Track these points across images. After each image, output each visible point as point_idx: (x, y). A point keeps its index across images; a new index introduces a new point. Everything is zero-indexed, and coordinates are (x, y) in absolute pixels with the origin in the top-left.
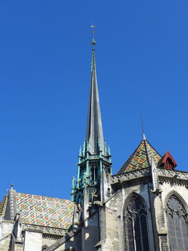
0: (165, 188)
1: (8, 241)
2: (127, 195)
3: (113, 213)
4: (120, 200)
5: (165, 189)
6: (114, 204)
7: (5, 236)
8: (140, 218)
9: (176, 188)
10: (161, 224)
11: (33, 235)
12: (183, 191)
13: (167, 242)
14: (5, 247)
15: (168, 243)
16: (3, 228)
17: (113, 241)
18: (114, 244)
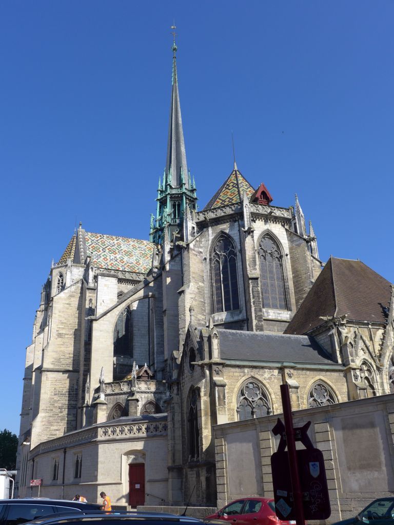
0: (258, 226)
1: (78, 287)
2: (215, 235)
3: (198, 254)
4: (206, 240)
6: (200, 245)
7: (75, 281)
8: (228, 260)
9: (271, 226)
10: (252, 267)
11: (107, 280)
12: (278, 230)
13: (258, 286)
14: (75, 294)
15: (259, 288)
16: (73, 273)
17: (198, 285)
18: (198, 289)
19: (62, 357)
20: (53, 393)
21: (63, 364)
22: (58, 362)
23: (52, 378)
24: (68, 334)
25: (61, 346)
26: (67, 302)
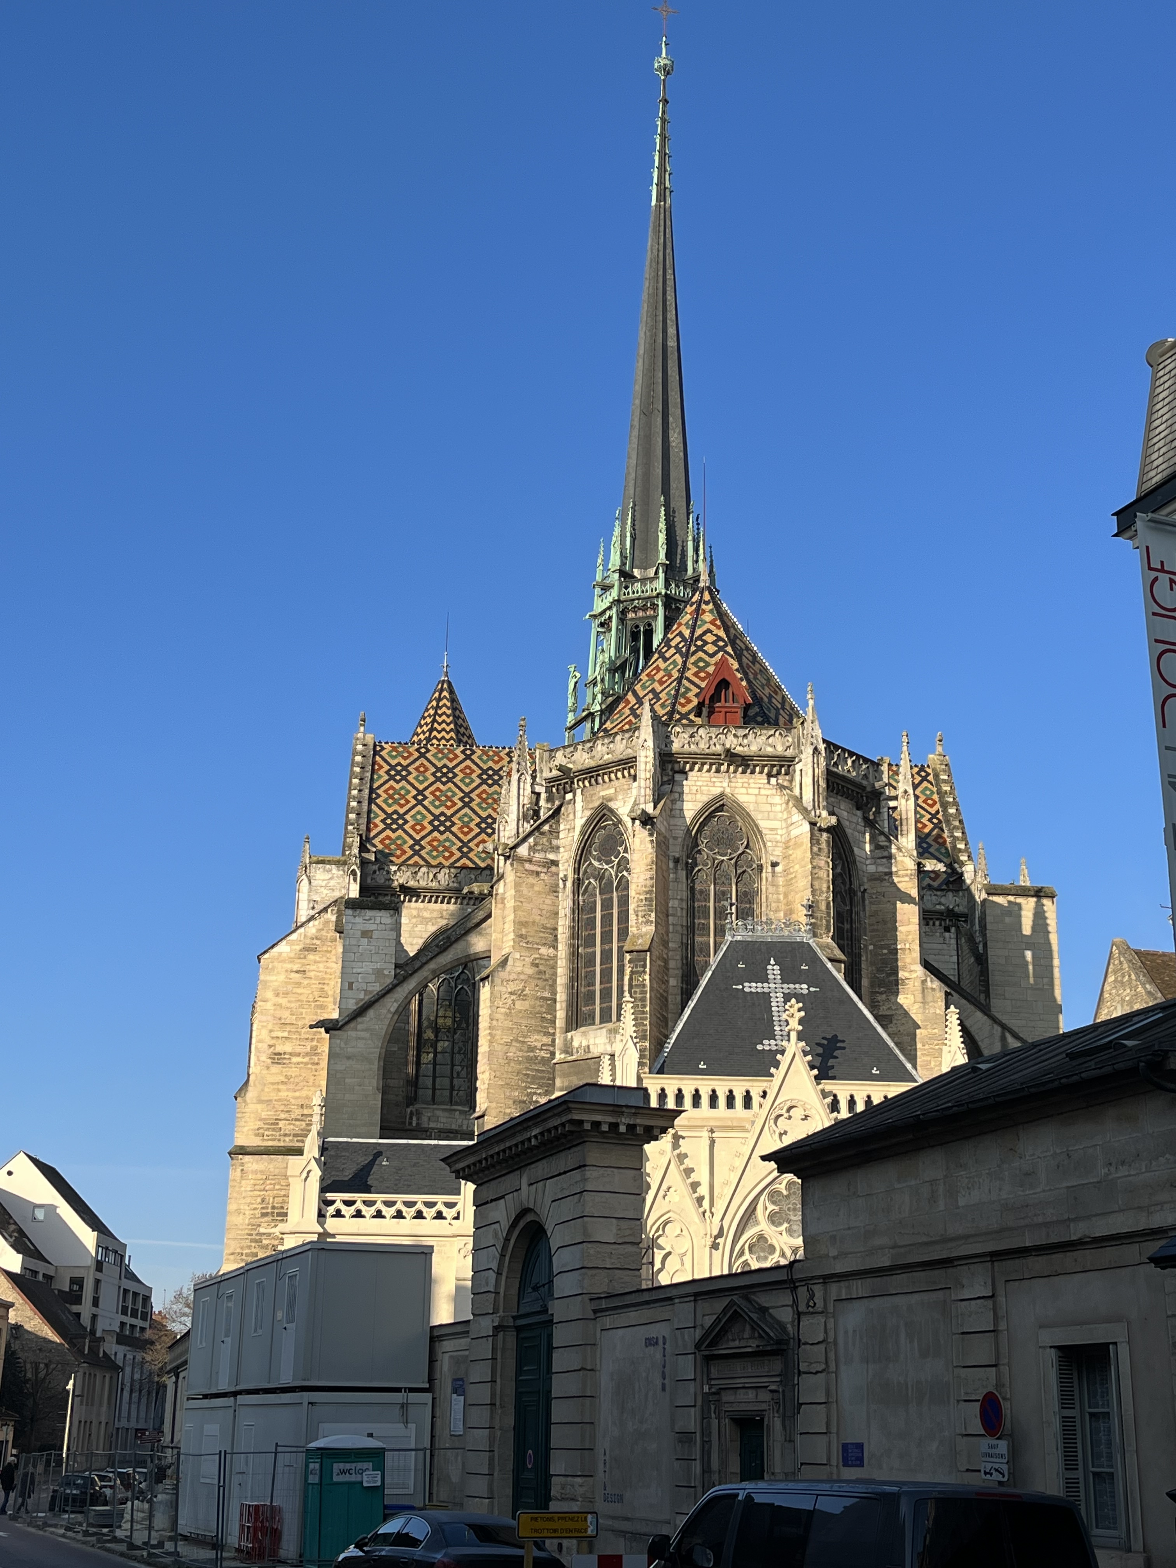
0: (695, 788)
1: (327, 922)
2: (588, 813)
3: (545, 870)
4: (568, 827)
5: (694, 792)
6: (551, 843)
7: (319, 907)
8: (615, 884)
9: (733, 784)
10: (644, 916)
11: (367, 918)
12: (756, 791)
13: (644, 972)
14: (318, 942)
15: (647, 977)
16: (314, 883)
17: (537, 956)
18: (537, 965)
19: (283, 1116)
20: (257, 1213)
21: (285, 1135)
22: (274, 1130)
23: (255, 1172)
24: (299, 1055)
25: (281, 1087)
26: (296, 967)
